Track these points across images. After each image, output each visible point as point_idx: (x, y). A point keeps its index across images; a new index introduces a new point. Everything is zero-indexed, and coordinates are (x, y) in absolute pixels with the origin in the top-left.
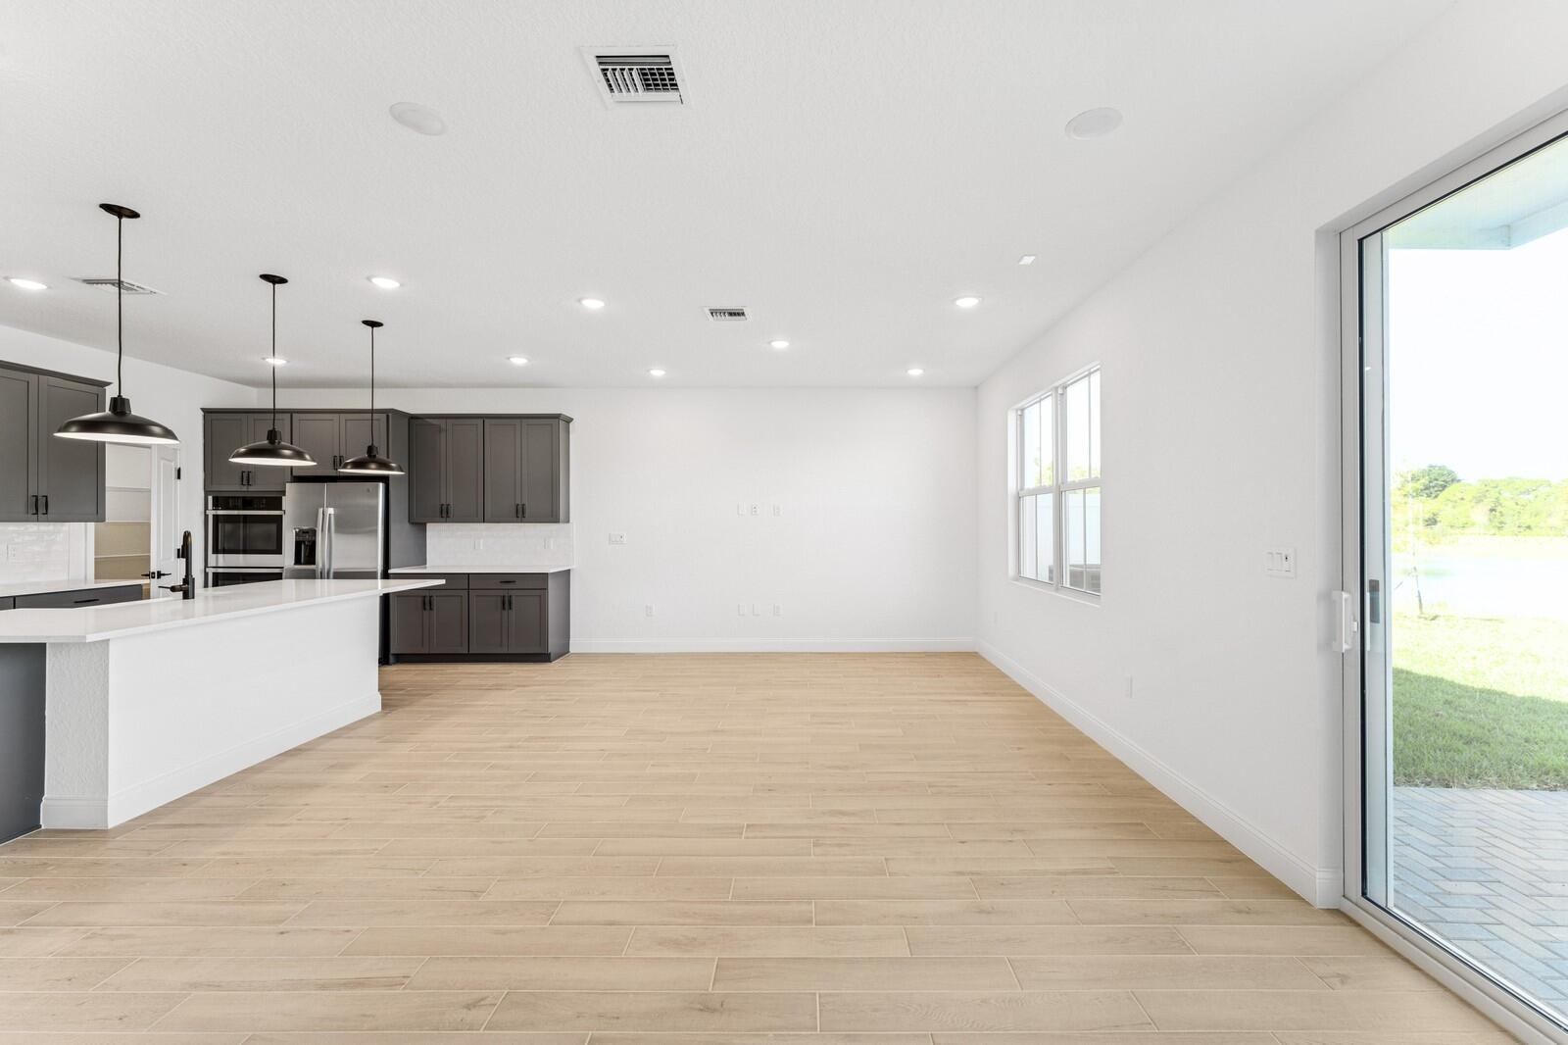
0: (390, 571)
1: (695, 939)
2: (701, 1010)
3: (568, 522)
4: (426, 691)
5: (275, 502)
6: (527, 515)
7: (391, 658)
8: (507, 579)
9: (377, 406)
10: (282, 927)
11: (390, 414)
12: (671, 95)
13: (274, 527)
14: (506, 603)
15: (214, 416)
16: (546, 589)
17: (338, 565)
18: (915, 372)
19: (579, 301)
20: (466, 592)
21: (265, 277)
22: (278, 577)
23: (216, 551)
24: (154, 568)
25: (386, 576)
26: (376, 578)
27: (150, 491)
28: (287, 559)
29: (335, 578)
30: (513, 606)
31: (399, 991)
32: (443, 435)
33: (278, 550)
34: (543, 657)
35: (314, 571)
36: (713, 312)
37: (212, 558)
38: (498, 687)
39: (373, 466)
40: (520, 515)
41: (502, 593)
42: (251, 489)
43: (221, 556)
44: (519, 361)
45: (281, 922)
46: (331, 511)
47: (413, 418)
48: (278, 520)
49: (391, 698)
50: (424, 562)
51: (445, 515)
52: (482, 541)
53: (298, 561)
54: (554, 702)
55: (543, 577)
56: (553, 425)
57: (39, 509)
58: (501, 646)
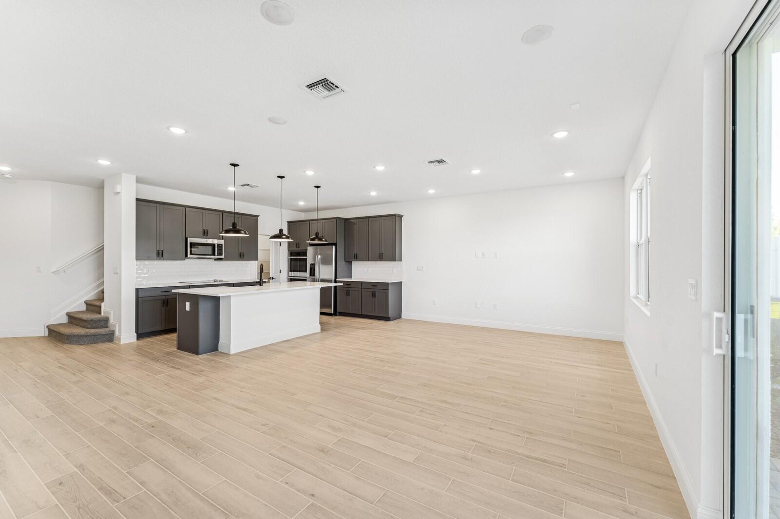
0: (337, 280)
1: (341, 429)
2: (320, 450)
3: (401, 260)
4: (338, 326)
5: (305, 254)
6: (383, 258)
7: (337, 314)
8: (374, 285)
9: (319, 217)
10: (242, 390)
11: (338, 219)
12: (337, 90)
13: (305, 262)
14: (374, 295)
15: (291, 223)
16: (388, 289)
17: (322, 277)
18: (569, 174)
19: (374, 167)
20: (360, 289)
21: (278, 177)
22: (305, 280)
23: (291, 271)
24: (271, 276)
25: (335, 282)
26: (332, 282)
27: (269, 250)
28: (307, 274)
29: (321, 282)
30: (376, 296)
31: (252, 415)
32: (355, 226)
33: (306, 271)
34: (387, 319)
35: (314, 279)
36: (430, 162)
37: (290, 273)
38: (363, 329)
39: (316, 240)
40: (381, 258)
41: (372, 290)
42: (299, 249)
43: (293, 272)
44: (373, 194)
45: (243, 388)
46: (319, 256)
47: (346, 220)
48: (306, 259)
49: (324, 327)
50: (351, 277)
51: (356, 258)
52: (370, 269)
53: (310, 275)
54: (377, 337)
55: (387, 285)
56: (396, 219)
57: (241, 257)
58: (372, 312)
